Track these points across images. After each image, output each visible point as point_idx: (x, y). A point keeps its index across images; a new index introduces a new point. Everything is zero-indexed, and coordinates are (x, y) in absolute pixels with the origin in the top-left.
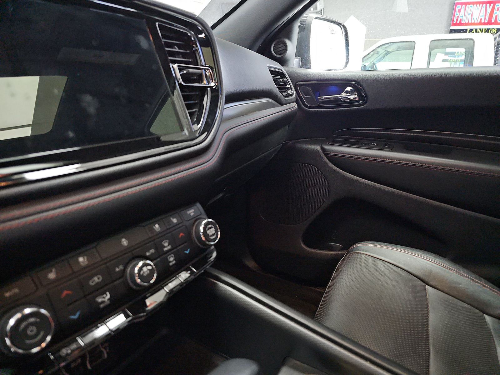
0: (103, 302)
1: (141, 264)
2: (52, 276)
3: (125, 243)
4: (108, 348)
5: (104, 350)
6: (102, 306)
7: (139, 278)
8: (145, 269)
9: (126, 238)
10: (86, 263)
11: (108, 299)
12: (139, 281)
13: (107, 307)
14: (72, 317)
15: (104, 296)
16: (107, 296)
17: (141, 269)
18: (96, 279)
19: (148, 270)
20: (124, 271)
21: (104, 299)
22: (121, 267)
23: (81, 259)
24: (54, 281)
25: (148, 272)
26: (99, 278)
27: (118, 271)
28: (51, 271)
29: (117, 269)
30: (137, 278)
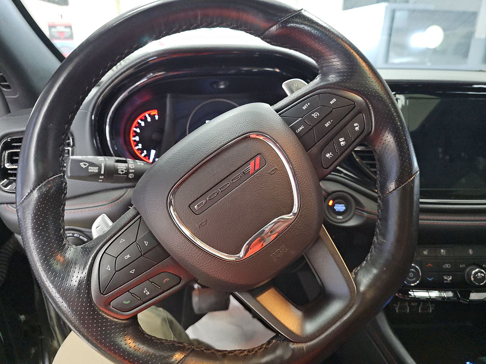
0: (447, 280)
1: (477, 270)
2: (425, 253)
3: (471, 252)
4: (433, 307)
5: (431, 308)
6: (445, 282)
7: (473, 278)
8: (479, 274)
9: (472, 250)
10: (444, 254)
11: (450, 280)
12: (473, 279)
13: (447, 284)
14: (429, 279)
15: (449, 277)
16: (450, 278)
17: (476, 273)
18: (447, 265)
19: (481, 275)
20: (464, 269)
21: (447, 279)
22: (464, 266)
23: (442, 251)
24: (425, 256)
25: (481, 277)
26: (449, 266)
27: (461, 268)
28: (426, 250)
29: (461, 266)
30: (472, 277)
